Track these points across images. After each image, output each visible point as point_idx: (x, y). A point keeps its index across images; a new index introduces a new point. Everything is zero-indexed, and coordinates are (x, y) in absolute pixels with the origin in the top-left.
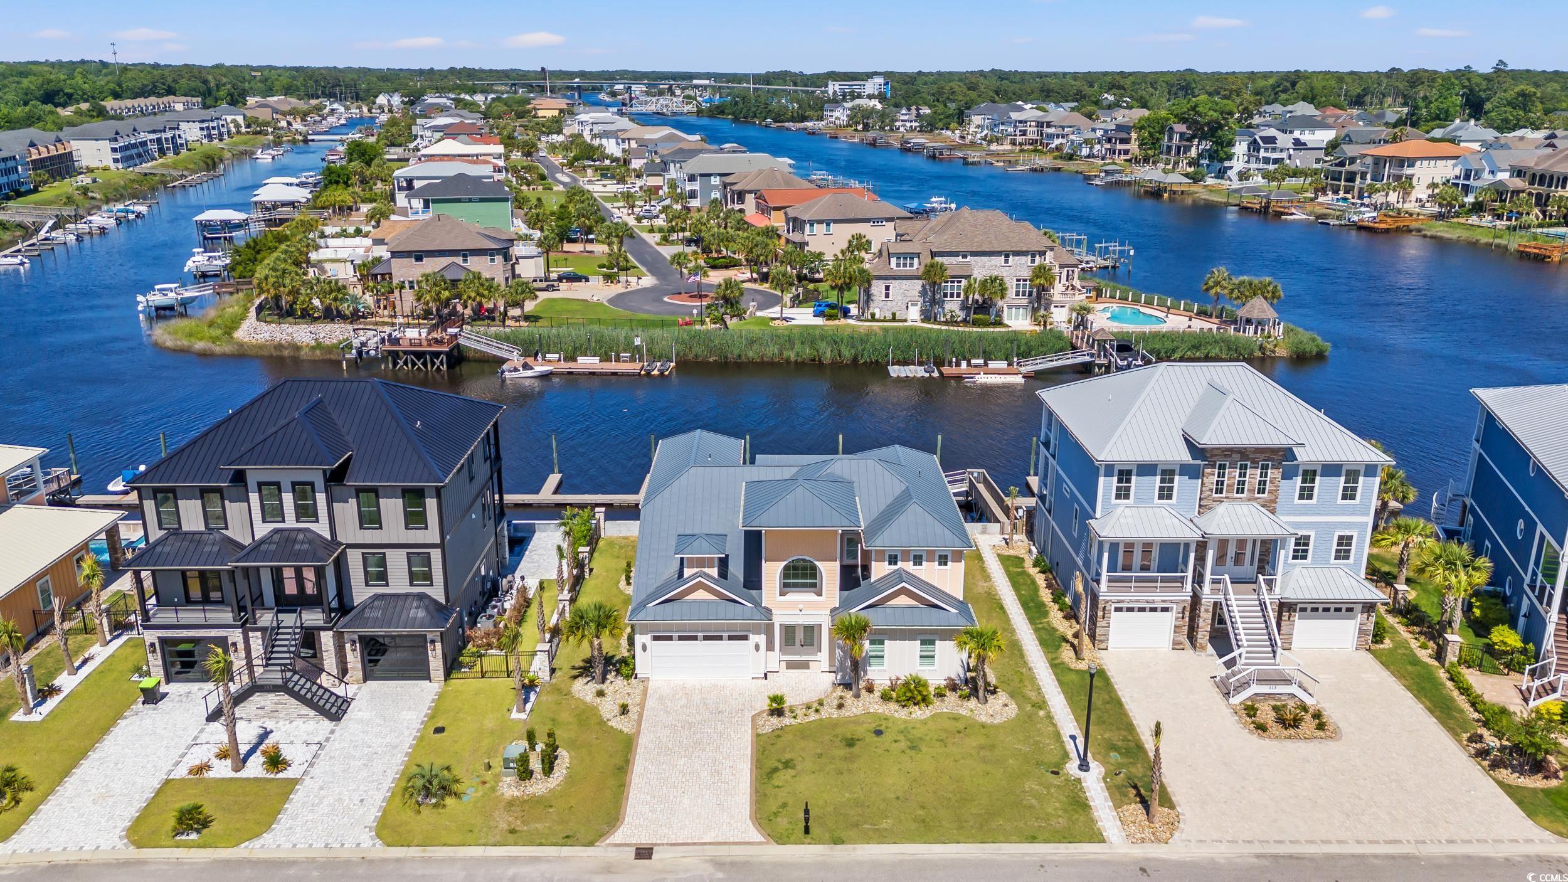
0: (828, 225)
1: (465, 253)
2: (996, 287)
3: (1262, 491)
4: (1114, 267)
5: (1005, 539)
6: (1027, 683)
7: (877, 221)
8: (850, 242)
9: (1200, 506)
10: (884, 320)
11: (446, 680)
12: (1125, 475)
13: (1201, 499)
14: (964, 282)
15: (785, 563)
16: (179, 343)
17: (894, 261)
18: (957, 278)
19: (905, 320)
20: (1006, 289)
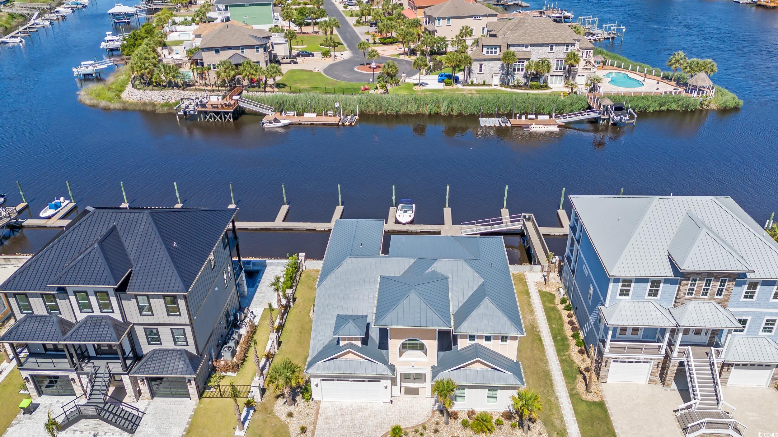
0: (449, 20)
1: (242, 48)
2: (545, 64)
3: (719, 294)
4: (613, 38)
5: (544, 276)
6: (554, 411)
7: (477, 17)
8: (461, 30)
9: (676, 302)
10: (479, 85)
11: (200, 399)
12: (627, 282)
13: (676, 298)
14: (526, 62)
15: (403, 341)
16: (92, 101)
17: (485, 50)
18: (522, 60)
19: (491, 85)
20: (550, 67)
